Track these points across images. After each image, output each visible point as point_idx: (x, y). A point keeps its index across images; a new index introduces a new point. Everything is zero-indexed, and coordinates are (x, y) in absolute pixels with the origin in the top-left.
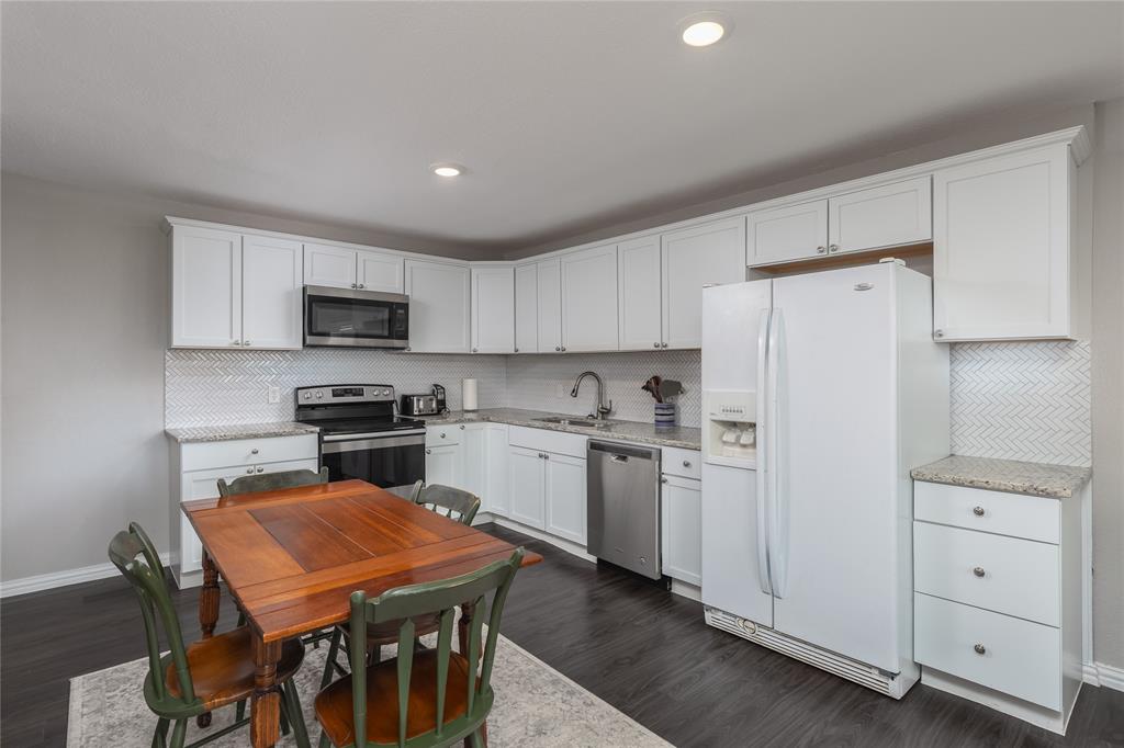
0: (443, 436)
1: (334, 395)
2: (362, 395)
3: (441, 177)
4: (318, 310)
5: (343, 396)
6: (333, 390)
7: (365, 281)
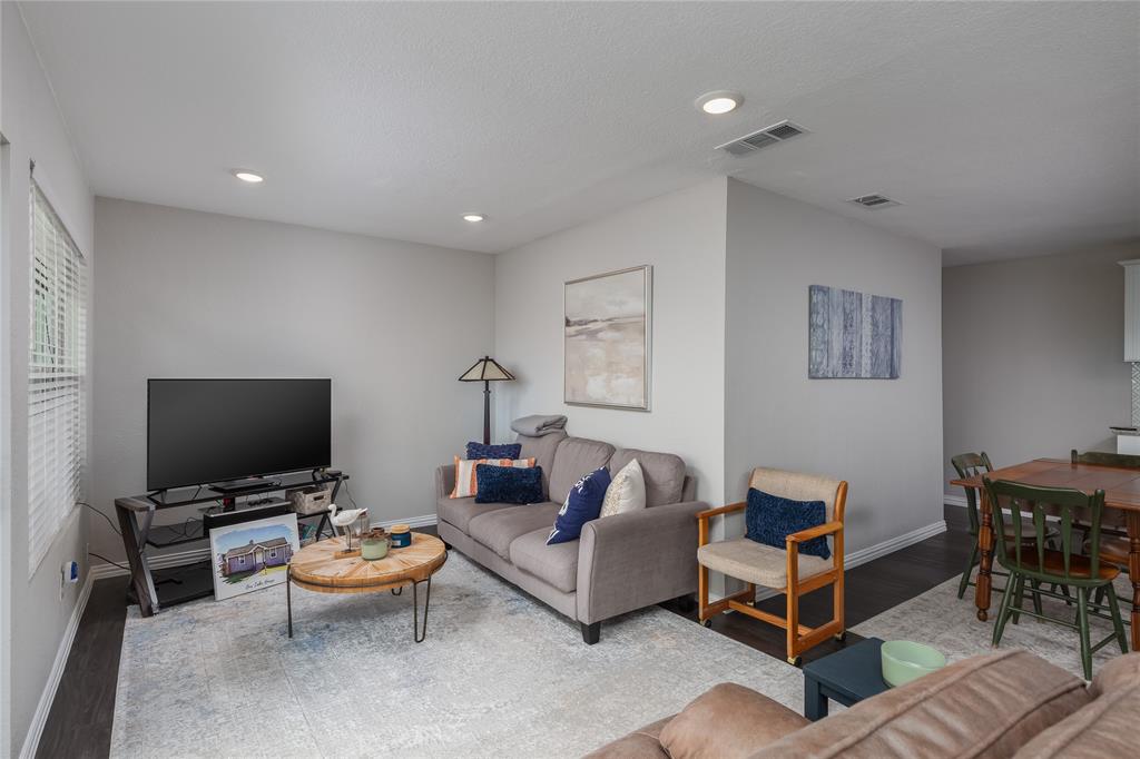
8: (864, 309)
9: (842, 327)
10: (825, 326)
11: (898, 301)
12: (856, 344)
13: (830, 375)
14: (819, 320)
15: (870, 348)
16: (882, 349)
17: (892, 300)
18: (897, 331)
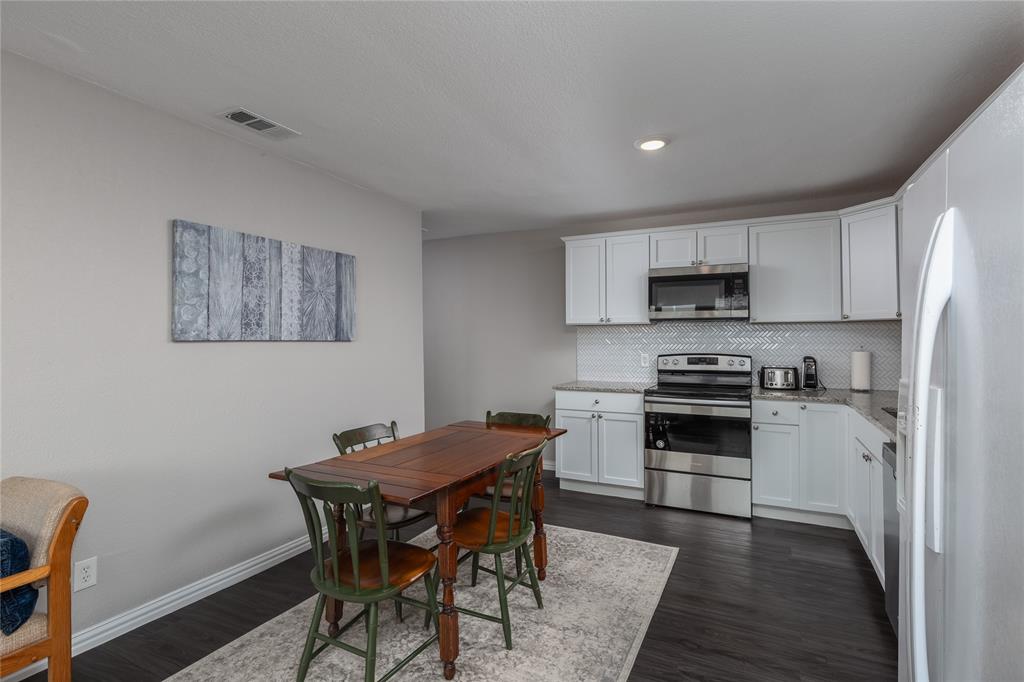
0: (775, 414)
1: (689, 363)
2: (717, 364)
3: (647, 151)
4: (659, 290)
5: (697, 364)
6: (689, 359)
7: (705, 257)
8: (285, 260)
9: (240, 277)
10: (203, 275)
11: (347, 256)
12: (270, 300)
13: (214, 336)
14: (187, 266)
15: (296, 306)
16: (320, 308)
17: (339, 255)
18: (347, 290)
